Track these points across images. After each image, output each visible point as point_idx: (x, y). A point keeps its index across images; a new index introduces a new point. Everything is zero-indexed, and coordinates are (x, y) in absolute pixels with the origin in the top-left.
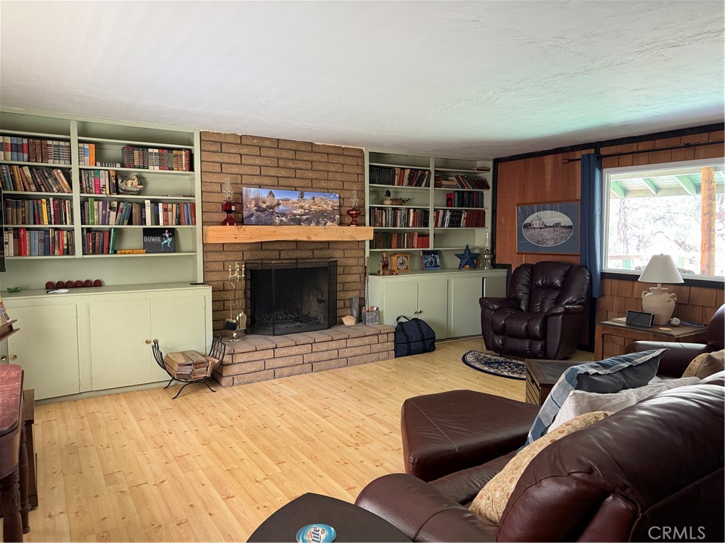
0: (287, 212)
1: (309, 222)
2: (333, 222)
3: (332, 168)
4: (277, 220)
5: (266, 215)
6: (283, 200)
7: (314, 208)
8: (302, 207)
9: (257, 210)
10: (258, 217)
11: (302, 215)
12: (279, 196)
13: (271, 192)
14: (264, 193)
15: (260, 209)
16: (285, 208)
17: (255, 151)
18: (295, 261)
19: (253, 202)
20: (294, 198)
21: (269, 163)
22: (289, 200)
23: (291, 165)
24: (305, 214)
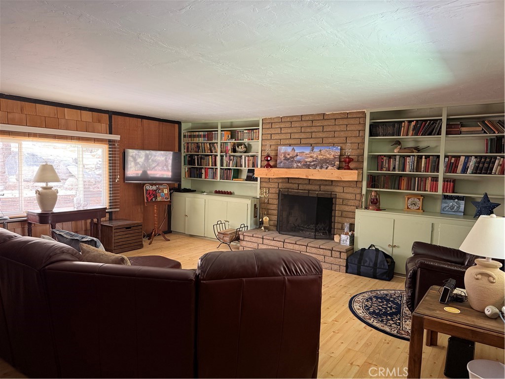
0: (302, 160)
1: (315, 166)
2: (333, 167)
3: (337, 128)
4: (295, 165)
5: (290, 162)
6: (300, 153)
7: (320, 157)
8: (311, 157)
9: (284, 159)
10: (284, 163)
11: (311, 162)
12: (298, 150)
13: (293, 148)
14: (289, 149)
15: (286, 159)
16: (301, 158)
17: (288, 125)
18: (308, 192)
19: (283, 155)
20: (307, 151)
21: (295, 131)
22: (304, 152)
23: (309, 130)
24: (313, 161)
